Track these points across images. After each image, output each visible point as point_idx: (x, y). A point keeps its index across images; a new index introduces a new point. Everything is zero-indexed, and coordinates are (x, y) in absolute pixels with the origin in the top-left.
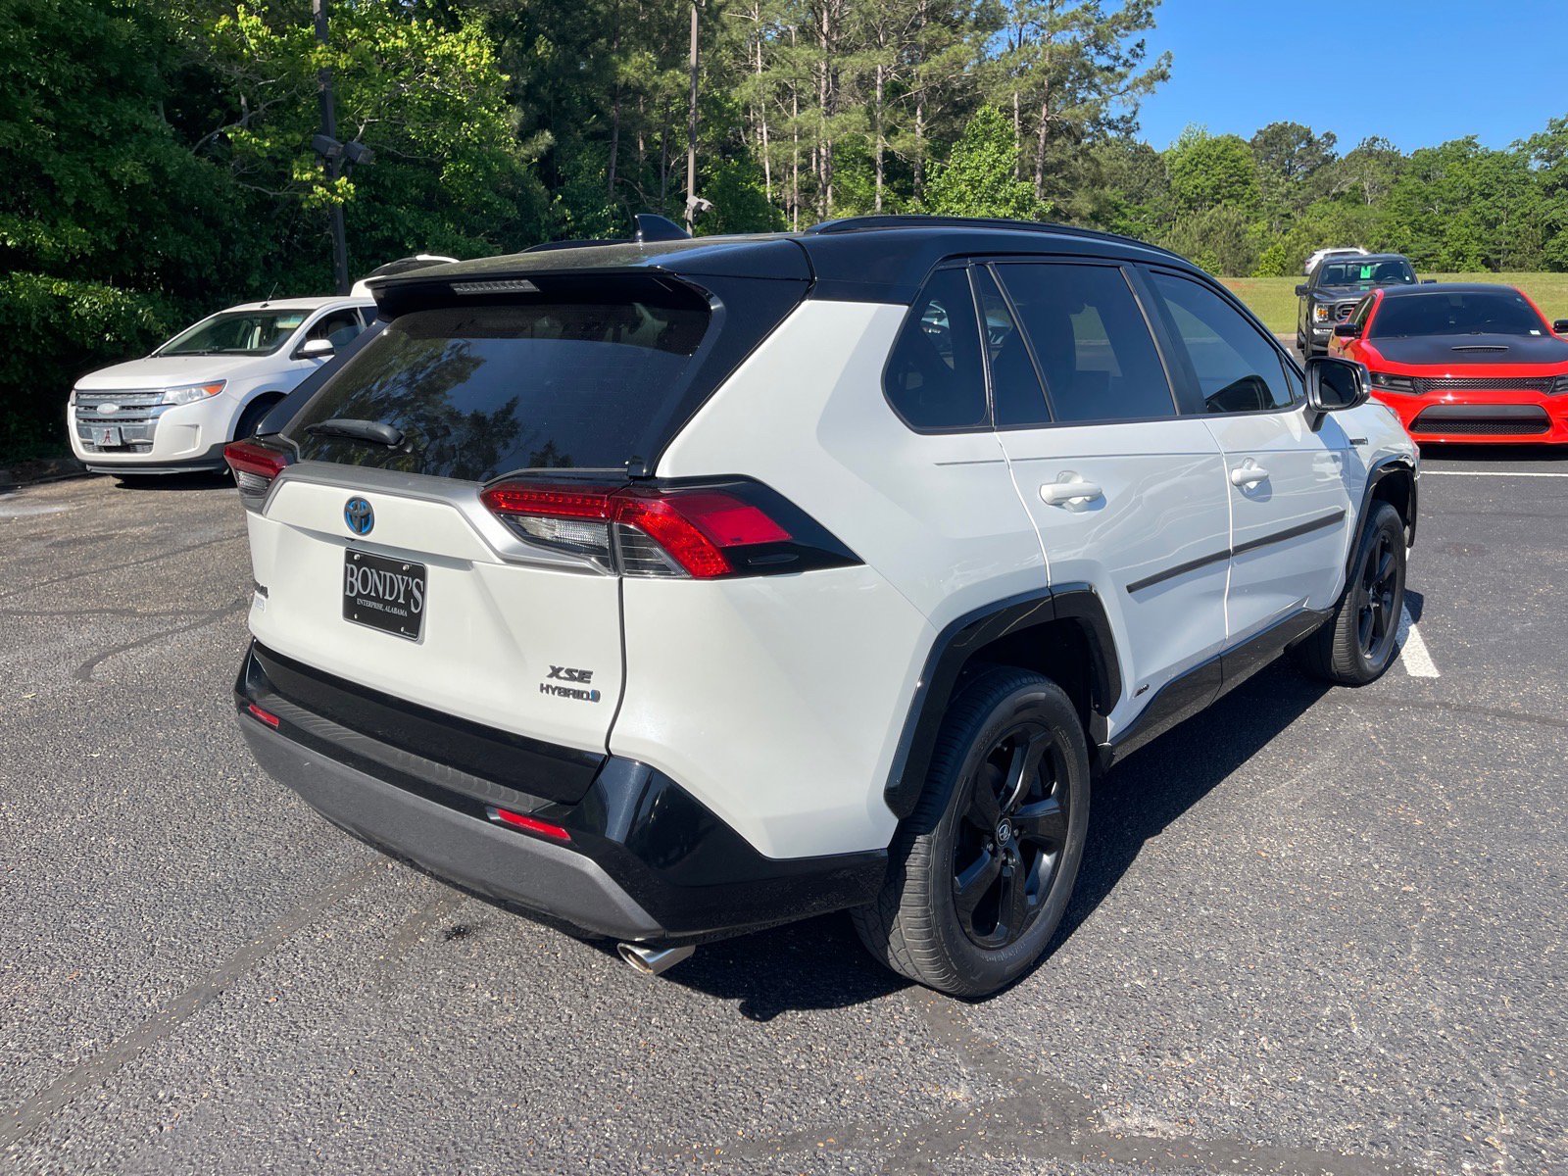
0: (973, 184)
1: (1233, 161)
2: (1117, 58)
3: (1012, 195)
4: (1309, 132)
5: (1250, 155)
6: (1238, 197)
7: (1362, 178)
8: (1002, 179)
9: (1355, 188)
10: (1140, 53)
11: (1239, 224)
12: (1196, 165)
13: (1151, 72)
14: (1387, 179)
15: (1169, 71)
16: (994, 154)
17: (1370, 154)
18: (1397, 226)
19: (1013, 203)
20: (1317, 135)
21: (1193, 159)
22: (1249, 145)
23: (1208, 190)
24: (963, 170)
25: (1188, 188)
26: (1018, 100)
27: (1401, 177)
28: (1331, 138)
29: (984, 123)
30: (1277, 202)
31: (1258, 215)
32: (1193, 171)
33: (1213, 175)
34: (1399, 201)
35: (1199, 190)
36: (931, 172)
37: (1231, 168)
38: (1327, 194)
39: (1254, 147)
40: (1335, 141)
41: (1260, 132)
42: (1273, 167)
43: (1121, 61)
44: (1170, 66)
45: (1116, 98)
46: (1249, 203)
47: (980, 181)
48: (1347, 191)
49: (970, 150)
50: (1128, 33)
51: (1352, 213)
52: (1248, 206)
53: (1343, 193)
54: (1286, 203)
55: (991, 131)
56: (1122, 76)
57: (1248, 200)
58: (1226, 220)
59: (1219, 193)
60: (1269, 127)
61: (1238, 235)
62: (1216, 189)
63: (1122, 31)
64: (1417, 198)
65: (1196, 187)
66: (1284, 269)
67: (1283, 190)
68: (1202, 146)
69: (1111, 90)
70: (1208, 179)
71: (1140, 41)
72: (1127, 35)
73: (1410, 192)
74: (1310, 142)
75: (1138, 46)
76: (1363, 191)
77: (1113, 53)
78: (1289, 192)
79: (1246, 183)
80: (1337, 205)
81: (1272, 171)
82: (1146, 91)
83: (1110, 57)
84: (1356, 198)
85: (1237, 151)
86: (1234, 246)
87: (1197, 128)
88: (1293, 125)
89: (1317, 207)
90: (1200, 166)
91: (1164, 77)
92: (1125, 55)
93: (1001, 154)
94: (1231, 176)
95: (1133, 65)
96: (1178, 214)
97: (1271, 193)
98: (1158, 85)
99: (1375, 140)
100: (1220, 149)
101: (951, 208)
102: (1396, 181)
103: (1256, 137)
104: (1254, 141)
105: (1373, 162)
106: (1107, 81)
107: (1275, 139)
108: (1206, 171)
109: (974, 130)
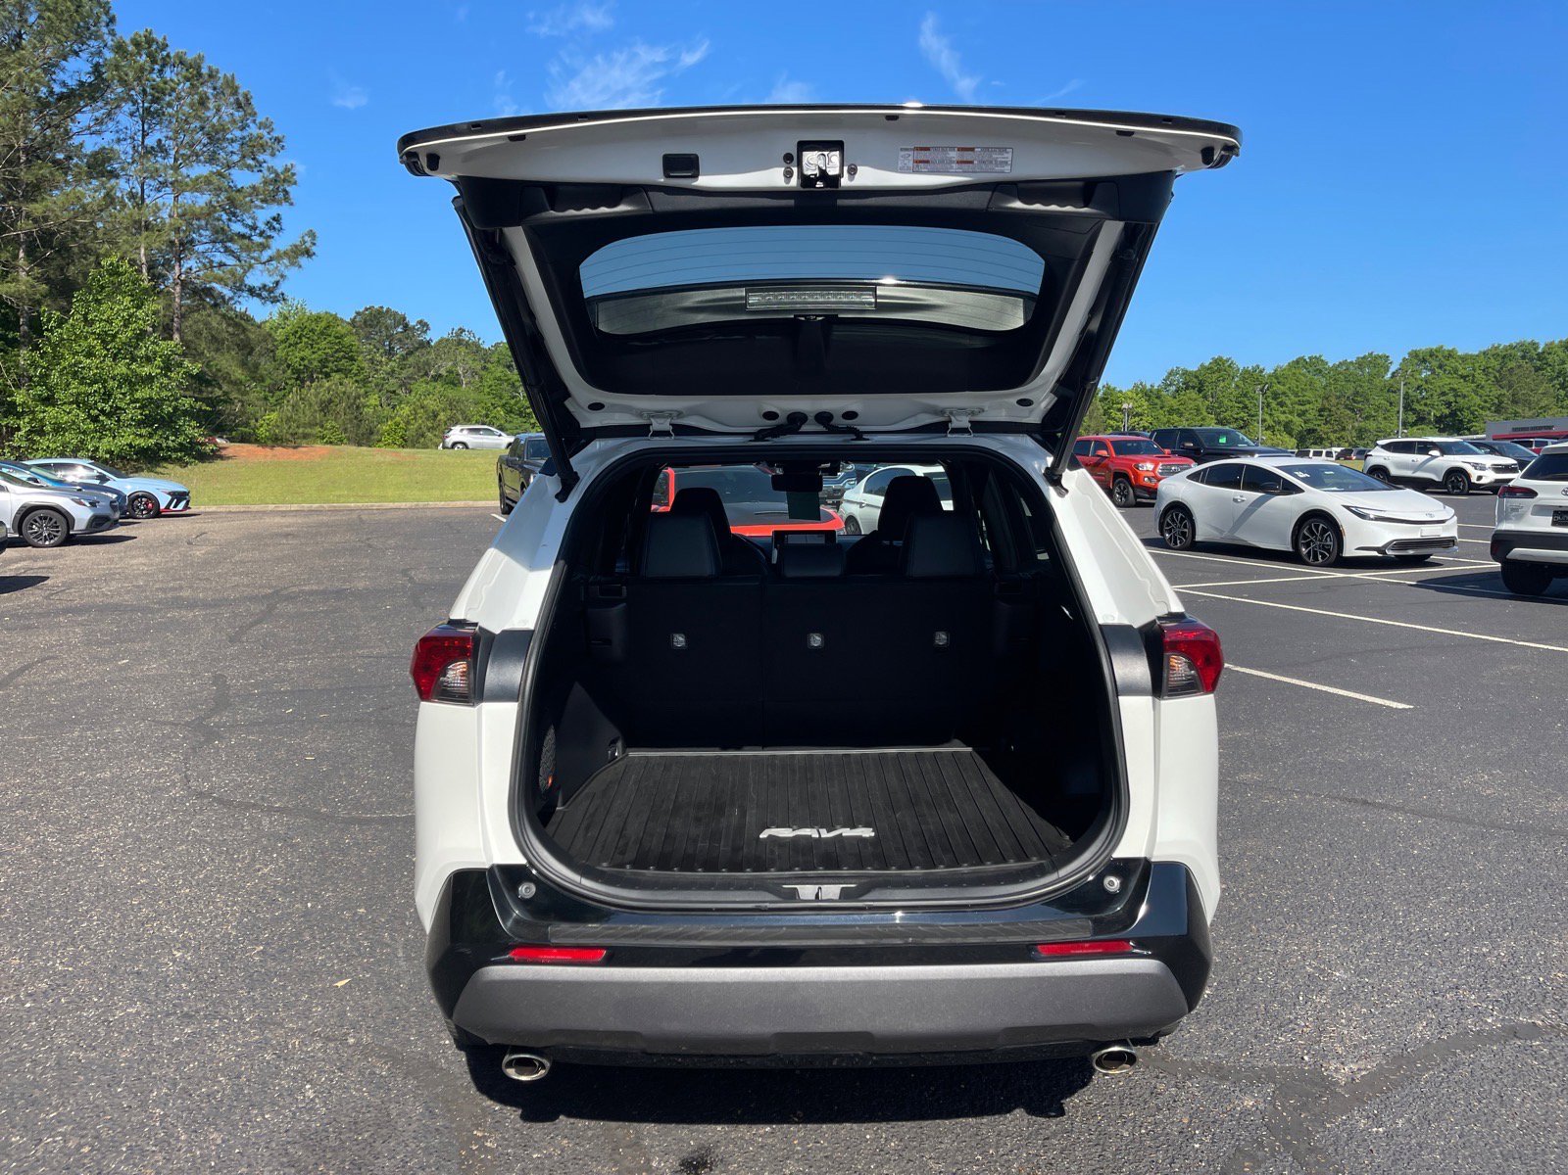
0: (104, 338)
1: (337, 338)
2: (254, 228)
3: (155, 353)
4: (404, 319)
5: (352, 334)
6: (346, 372)
7: (455, 365)
8: (141, 335)
9: (450, 372)
10: (277, 226)
11: (358, 397)
12: (300, 338)
13: (296, 246)
14: (478, 366)
15: (314, 249)
16: (129, 308)
17: (460, 342)
18: (491, 408)
19: (158, 361)
20: (412, 323)
21: (297, 332)
22: (348, 323)
23: (315, 363)
24: (91, 323)
25: (295, 359)
26: (145, 254)
27: (489, 365)
28: (424, 325)
29: (110, 275)
30: (384, 379)
31: (368, 389)
32: (297, 343)
33: (319, 349)
34: (491, 386)
35: (306, 362)
36: (49, 321)
37: (336, 344)
38: (426, 374)
39: (354, 327)
40: (428, 329)
41: (358, 313)
42: (375, 347)
43: (257, 231)
44: (314, 244)
45: (260, 267)
46: (357, 378)
47: (114, 336)
48: (445, 374)
49: (98, 302)
50: (265, 205)
51: (451, 393)
52: (357, 381)
53: (440, 376)
54: (392, 381)
55: (120, 284)
56: (264, 247)
57: (356, 375)
58: (344, 393)
59: (327, 367)
60: (367, 309)
61: (358, 407)
62: (323, 362)
63: (258, 203)
64: (506, 384)
65: (302, 359)
66: (406, 441)
67: (388, 368)
68: (304, 320)
69: (252, 258)
70: (314, 353)
71: (275, 215)
72: (263, 208)
73: (499, 379)
74: (406, 327)
75: (274, 219)
76: (458, 374)
77: (250, 222)
78: (393, 371)
79: (352, 359)
80: (438, 385)
81: (375, 350)
82: (292, 264)
83: (247, 226)
84: (453, 381)
85: (339, 328)
86: (356, 418)
87: (296, 303)
88: (388, 310)
89: (420, 387)
90: (304, 340)
91: (308, 253)
92: (262, 226)
93: (139, 307)
94: (337, 351)
95: (270, 237)
96: (287, 384)
97: (376, 370)
98: (303, 260)
99: (462, 330)
100: (323, 324)
101: (81, 363)
102: (485, 368)
103: (355, 318)
104: (353, 321)
105: (463, 349)
106: (248, 249)
107: (373, 321)
108: (312, 345)
109: (99, 281)
